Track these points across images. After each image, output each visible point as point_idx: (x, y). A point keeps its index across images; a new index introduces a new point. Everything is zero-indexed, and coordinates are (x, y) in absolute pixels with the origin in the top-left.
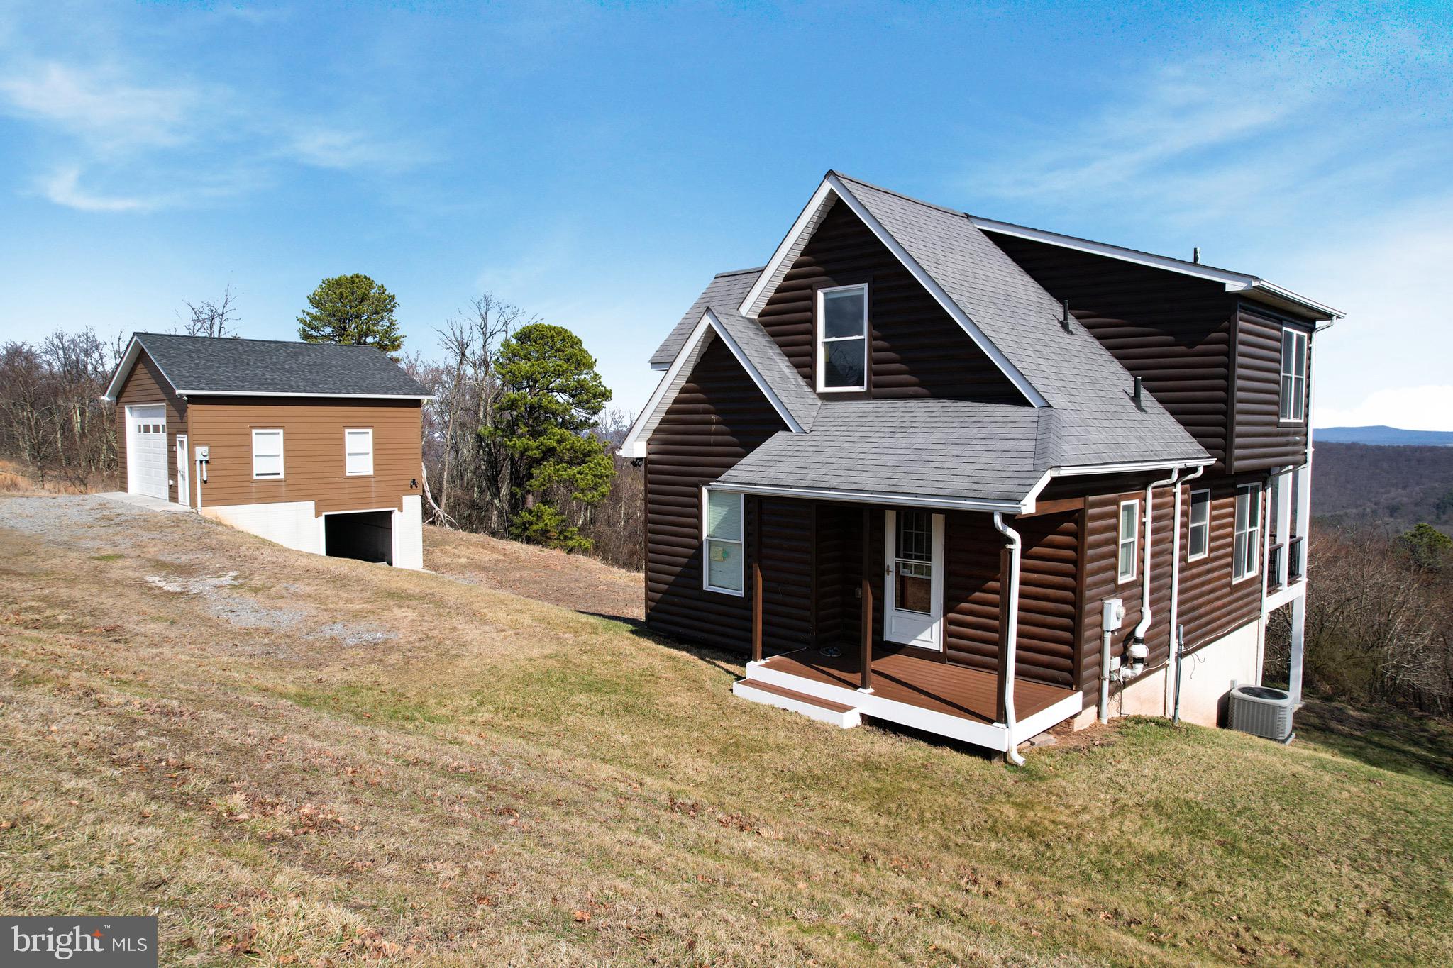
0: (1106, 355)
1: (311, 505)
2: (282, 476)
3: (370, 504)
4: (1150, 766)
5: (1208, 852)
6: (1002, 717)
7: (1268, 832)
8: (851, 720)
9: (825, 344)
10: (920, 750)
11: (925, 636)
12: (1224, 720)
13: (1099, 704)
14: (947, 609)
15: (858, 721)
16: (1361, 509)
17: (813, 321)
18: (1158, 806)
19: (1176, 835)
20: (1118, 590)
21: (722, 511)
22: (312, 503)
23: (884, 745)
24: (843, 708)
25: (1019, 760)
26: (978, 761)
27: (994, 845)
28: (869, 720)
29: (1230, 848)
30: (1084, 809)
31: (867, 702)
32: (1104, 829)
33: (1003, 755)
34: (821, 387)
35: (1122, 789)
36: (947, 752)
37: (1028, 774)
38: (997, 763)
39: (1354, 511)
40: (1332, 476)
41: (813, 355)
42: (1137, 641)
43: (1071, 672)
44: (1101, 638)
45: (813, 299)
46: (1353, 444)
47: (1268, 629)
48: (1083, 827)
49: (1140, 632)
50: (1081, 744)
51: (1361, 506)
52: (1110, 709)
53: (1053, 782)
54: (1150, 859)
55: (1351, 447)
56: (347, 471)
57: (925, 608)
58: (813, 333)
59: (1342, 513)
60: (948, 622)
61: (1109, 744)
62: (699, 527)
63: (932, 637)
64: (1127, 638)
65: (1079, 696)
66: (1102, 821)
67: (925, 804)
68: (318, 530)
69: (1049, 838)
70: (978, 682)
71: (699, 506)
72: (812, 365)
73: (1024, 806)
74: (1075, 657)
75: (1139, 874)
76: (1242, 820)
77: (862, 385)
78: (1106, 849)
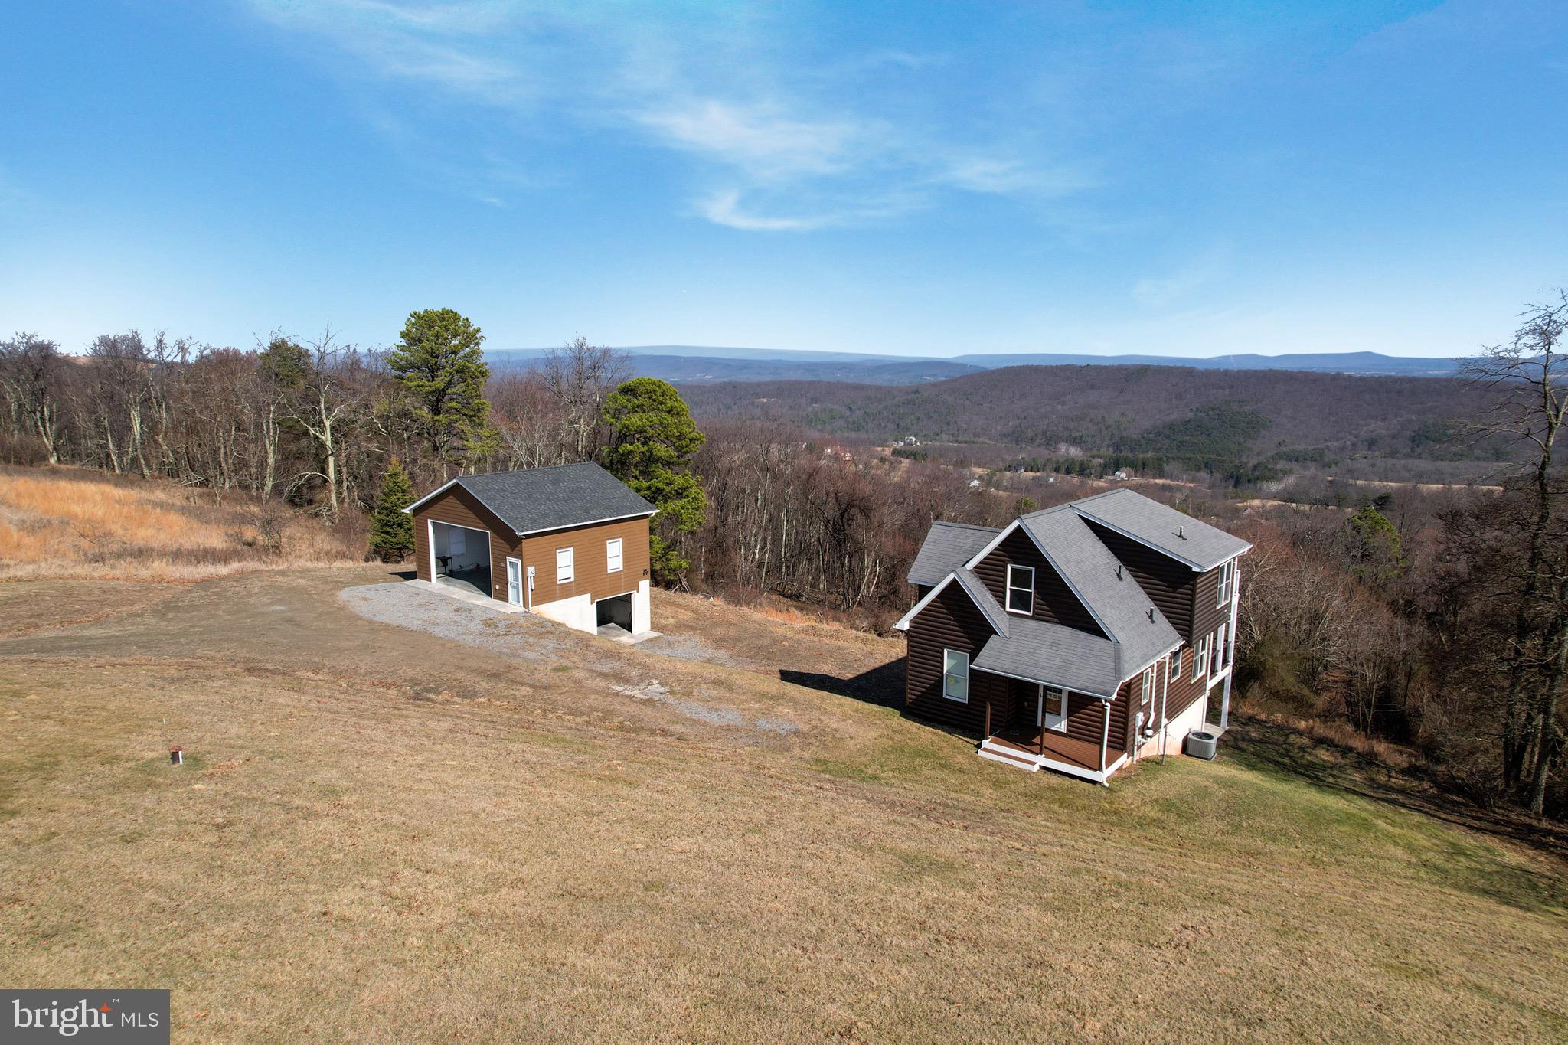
0: (1137, 586)
1: (588, 596)
2: (572, 579)
3: (620, 591)
4: (1154, 783)
5: (1173, 817)
6: (1100, 769)
7: (1193, 809)
8: (1036, 768)
9: (1011, 589)
10: (1068, 781)
11: (1058, 726)
12: (1184, 750)
13: (1133, 755)
14: (1069, 715)
15: (1038, 768)
16: (1342, 442)
17: (1005, 577)
18: (1157, 801)
19: (1163, 812)
20: (1141, 708)
21: (954, 662)
22: (589, 595)
23: (1054, 780)
24: (1033, 763)
25: (1107, 785)
26: (1091, 785)
27: (1104, 818)
28: (1043, 768)
29: (1180, 815)
30: (1132, 803)
31: (1042, 760)
32: (1139, 811)
33: (1100, 783)
34: (1008, 609)
35: (1144, 795)
36: (1078, 781)
37: (1110, 790)
38: (1098, 786)
39: (1335, 444)
40: (1316, 408)
41: (1004, 593)
42: (1148, 728)
43: (1123, 745)
44: (1135, 730)
45: (1006, 568)
46: (1338, 374)
47: (1209, 698)
48: (1132, 810)
49: (1150, 724)
50: (1127, 775)
51: (1342, 438)
52: (1136, 757)
53: (1120, 793)
54: (1155, 820)
55: (1337, 378)
56: (609, 568)
57: (1058, 713)
58: (1005, 583)
59: (1323, 446)
60: (1069, 721)
61: (1138, 775)
62: (942, 669)
63: (1062, 726)
64: (1144, 727)
65: (1126, 754)
66: (1138, 807)
67: (1077, 804)
68: (593, 610)
69: (1122, 815)
70: (1089, 749)
71: (942, 658)
72: (1004, 598)
73: (1111, 803)
74: (1124, 740)
75: (1152, 826)
76: (1184, 805)
77: (1030, 611)
78: (1140, 818)
